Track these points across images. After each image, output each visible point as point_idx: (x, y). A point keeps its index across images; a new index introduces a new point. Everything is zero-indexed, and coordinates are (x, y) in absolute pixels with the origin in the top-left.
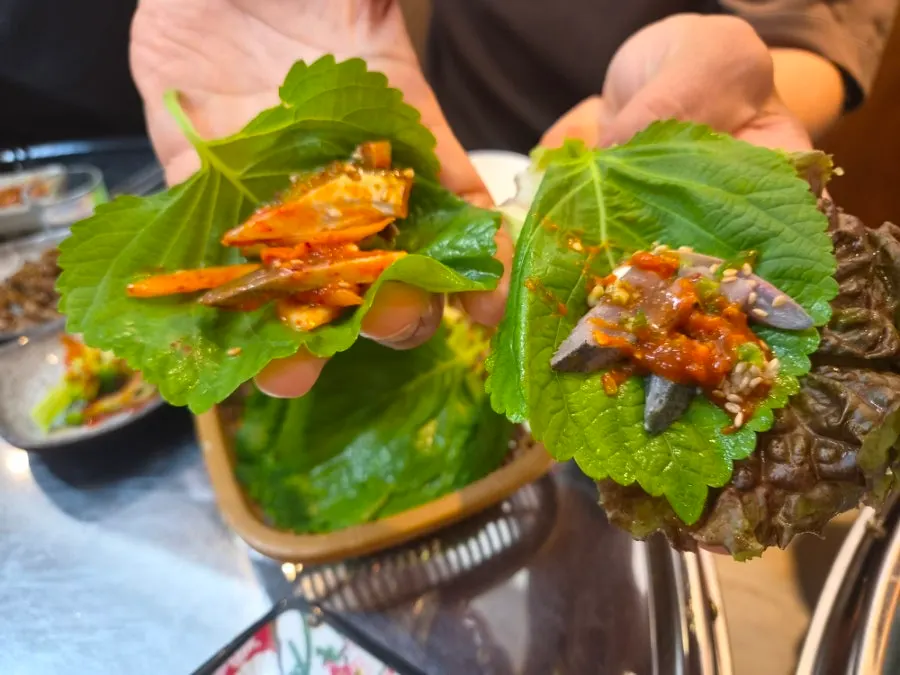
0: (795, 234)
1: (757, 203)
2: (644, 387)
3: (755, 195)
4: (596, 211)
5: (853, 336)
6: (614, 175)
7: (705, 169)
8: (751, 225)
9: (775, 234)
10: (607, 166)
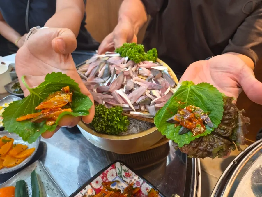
0: (217, 111)
1: (213, 103)
2: (181, 128)
3: (213, 102)
4: (187, 96)
5: (222, 131)
6: (192, 90)
7: (207, 94)
8: (210, 107)
9: (214, 110)
10: (192, 88)
